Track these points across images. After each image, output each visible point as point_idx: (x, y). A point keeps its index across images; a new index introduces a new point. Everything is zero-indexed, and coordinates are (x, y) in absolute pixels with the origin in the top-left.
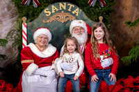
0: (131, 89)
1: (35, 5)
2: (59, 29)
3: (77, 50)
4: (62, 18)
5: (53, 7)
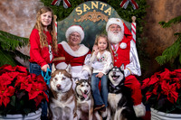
0: (167, 81)
1: (65, 5)
2: (90, 29)
4: (94, 17)
5: (85, 5)
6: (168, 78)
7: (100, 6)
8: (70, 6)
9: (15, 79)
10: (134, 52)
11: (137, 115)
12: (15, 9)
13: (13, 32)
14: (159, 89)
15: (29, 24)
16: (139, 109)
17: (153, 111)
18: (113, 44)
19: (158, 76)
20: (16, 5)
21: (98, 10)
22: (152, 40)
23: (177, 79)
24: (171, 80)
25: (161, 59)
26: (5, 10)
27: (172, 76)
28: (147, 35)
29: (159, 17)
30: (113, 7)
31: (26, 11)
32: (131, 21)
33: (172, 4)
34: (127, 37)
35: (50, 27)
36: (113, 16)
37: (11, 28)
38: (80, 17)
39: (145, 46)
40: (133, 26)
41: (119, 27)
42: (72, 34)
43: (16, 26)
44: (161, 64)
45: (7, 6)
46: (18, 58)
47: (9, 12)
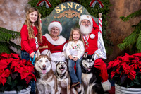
0: (127, 63)
1: (48, 6)
2: (67, 23)
4: (70, 15)
5: (62, 5)
6: (128, 60)
7: (74, 6)
8: (51, 7)
9: (10, 64)
10: (101, 41)
11: (105, 89)
12: (9, 9)
13: (7, 27)
14: (121, 69)
15: (20, 21)
16: (106, 85)
17: (117, 87)
18: (85, 35)
19: (120, 59)
20: (9, 6)
21: (73, 9)
22: (114, 31)
23: (135, 61)
24: (130, 62)
25: (122, 46)
26: (2, 11)
28: (110, 27)
29: (120, 13)
30: (84, 6)
31: (18, 11)
32: (98, 17)
33: (129, 3)
34: (95, 30)
35: (37, 23)
36: (84, 13)
37: (6, 24)
38: (59, 14)
39: (109, 36)
40: (100, 21)
41: (89, 21)
42: (53, 28)
43: (10, 23)
44: (122, 49)
45: (3, 8)
46: (12, 48)
47: (4, 12)
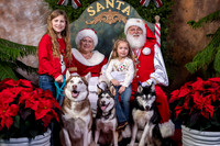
0: (201, 92)
1: (75, 5)
2: (106, 32)
3: (129, 55)
4: (110, 18)
5: (98, 4)
6: (201, 89)
7: (116, 5)
8: (80, 6)
12: (14, 11)
13: (12, 39)
14: (191, 103)
15: (32, 28)
17: (185, 129)
19: (190, 87)
20: (15, 6)
21: (114, 10)
22: (178, 43)
23: (212, 90)
24: (205, 92)
25: (191, 66)
26: (3, 13)
27: (206, 87)
28: (173, 37)
29: (188, 16)
30: (132, 5)
31: (28, 13)
32: (154, 22)
34: (150, 41)
36: (132, 16)
37: (10, 34)
38: (92, 18)
39: (171, 50)
40: (157, 27)
42: (83, 40)
43: (16, 31)
44: (193, 72)
45: (5, 8)
46: (20, 70)
47: (7, 15)
